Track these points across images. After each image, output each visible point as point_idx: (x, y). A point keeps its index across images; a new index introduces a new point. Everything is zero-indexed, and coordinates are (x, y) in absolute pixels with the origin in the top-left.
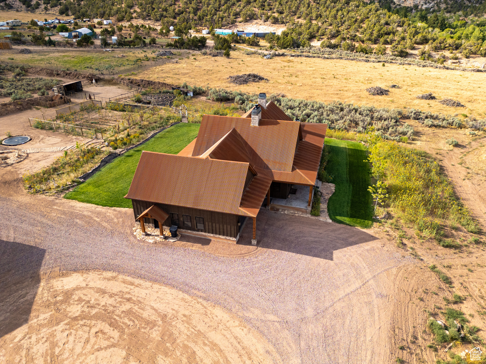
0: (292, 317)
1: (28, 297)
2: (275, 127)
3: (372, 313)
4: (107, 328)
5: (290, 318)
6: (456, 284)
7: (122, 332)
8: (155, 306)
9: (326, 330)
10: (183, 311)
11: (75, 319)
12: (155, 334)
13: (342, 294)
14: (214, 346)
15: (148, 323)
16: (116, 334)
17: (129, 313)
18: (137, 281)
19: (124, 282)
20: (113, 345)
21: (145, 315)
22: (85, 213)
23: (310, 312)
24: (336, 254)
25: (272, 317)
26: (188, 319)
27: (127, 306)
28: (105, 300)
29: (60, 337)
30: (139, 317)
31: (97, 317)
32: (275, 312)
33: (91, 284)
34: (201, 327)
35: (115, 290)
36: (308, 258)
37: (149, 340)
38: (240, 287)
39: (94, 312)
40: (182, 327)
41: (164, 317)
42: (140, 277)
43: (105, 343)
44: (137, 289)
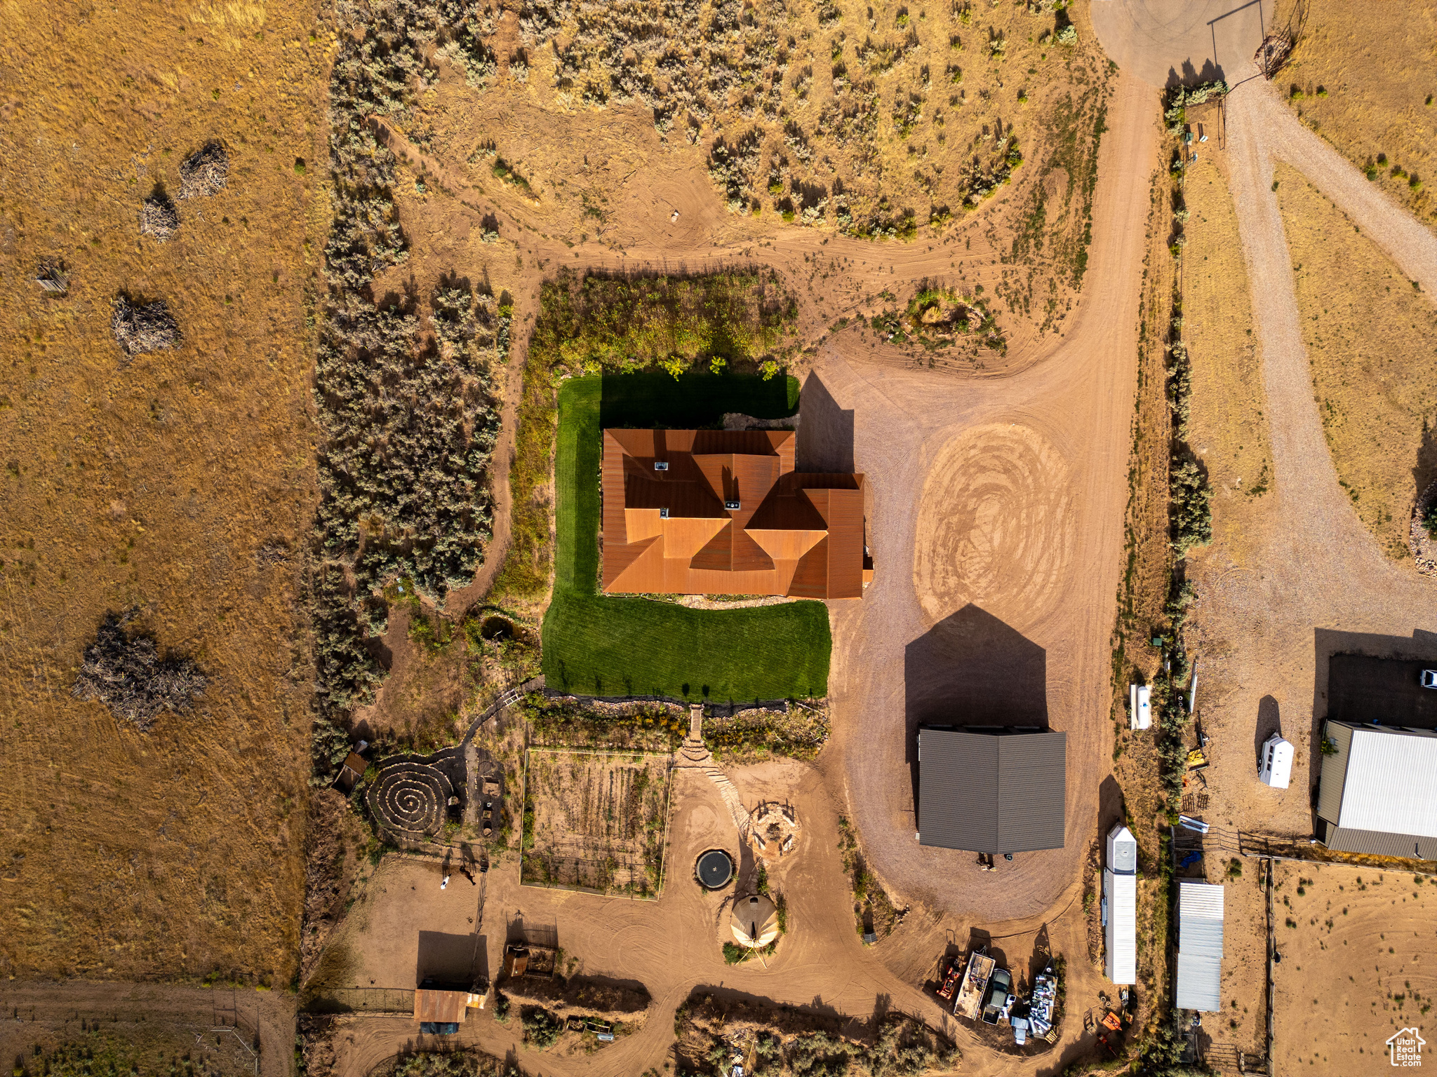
0: (917, 433)
1: (952, 621)
2: (740, 481)
3: (900, 382)
4: (960, 551)
5: (920, 436)
6: (846, 315)
7: (958, 541)
8: (934, 529)
9: (923, 412)
10: (933, 509)
11: (959, 577)
12: (955, 519)
13: (888, 402)
14: (953, 479)
15: (948, 528)
16: (961, 544)
17: (944, 545)
18: (916, 554)
19: (919, 564)
20: (969, 540)
21: (942, 533)
22: (847, 653)
23: (910, 423)
24: (843, 407)
25: (923, 449)
26: (939, 503)
27: (940, 550)
28: (939, 566)
29: (973, 576)
30: (946, 536)
31: (953, 565)
32: (919, 447)
33: (929, 586)
34: (942, 492)
35: (929, 566)
36: (856, 431)
37: (960, 520)
38: (903, 477)
39: (950, 568)
40: (945, 505)
41: (941, 520)
42: (912, 553)
43: (970, 546)
44: (924, 551)
